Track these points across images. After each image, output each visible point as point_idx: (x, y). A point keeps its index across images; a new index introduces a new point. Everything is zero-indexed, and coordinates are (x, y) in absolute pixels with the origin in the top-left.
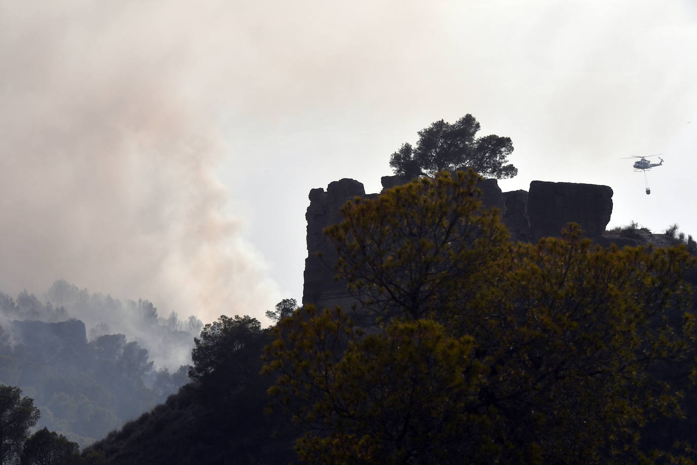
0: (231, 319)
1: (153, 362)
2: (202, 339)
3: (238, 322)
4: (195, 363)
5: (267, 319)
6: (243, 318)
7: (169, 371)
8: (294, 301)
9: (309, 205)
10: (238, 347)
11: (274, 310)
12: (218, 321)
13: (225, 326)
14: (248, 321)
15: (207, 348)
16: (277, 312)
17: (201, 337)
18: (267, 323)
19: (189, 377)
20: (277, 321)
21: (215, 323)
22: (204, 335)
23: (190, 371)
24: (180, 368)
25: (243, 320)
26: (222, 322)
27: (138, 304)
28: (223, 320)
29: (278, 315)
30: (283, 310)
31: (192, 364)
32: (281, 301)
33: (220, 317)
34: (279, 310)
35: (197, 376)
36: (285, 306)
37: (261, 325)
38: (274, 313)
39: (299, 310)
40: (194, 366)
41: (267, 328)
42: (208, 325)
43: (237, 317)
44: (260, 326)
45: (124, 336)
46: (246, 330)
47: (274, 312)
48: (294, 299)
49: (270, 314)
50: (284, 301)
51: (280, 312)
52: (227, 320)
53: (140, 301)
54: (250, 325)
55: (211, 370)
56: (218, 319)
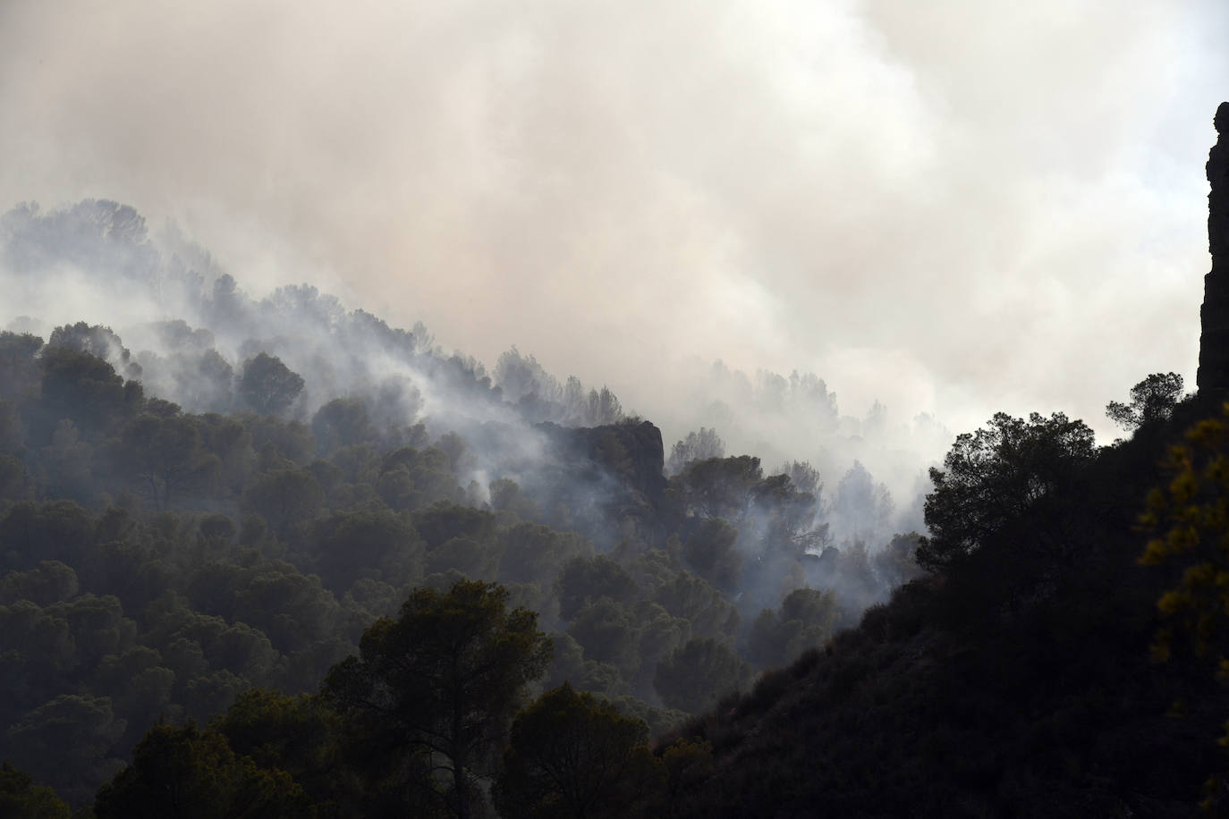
0: (1021, 421)
1: (827, 525)
2: (948, 471)
3: (1039, 428)
4: (932, 528)
5: (1111, 421)
6: (1050, 418)
7: (865, 548)
8: (1178, 378)
9: (1214, 142)
10: (1037, 491)
11: (1126, 399)
12: (987, 428)
13: (1005, 442)
14: (1061, 426)
15: (961, 489)
16: (1134, 405)
17: (947, 464)
19: (918, 562)
20: (1134, 427)
21: (980, 432)
22: (955, 461)
23: (919, 550)
24: (894, 541)
25: (1052, 424)
26: (997, 429)
27: (789, 382)
28: (1000, 424)
29: (1138, 412)
30: (1149, 400)
31: (925, 531)
32: (1143, 377)
33: (991, 418)
34: (1139, 399)
35: (937, 562)
36: (1155, 390)
37: (1095, 436)
38: (1127, 409)
39: (1190, 402)
40: (929, 536)
41: (1109, 445)
42: (964, 438)
43: (1035, 417)
44: (1092, 439)
45: (756, 462)
46: (1060, 448)
47: (1127, 405)
48: (1176, 373)
49: (1117, 411)
50: (1153, 379)
51: (1142, 404)
52: (1011, 424)
53: (795, 375)
54: (1068, 438)
55: (970, 546)
56: (989, 422)
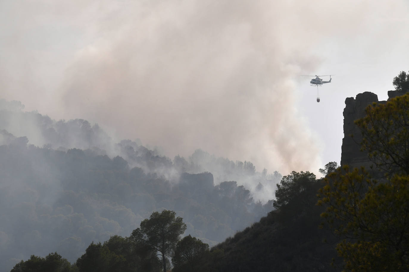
0: (299, 173)
1: (252, 198)
2: (281, 185)
3: (303, 175)
4: (277, 198)
5: (320, 173)
6: (305, 172)
7: (262, 203)
8: (336, 163)
9: (345, 107)
10: (302, 190)
11: (324, 168)
12: (290, 175)
13: (295, 178)
14: (308, 174)
15: (284, 189)
16: (325, 169)
17: (281, 183)
18: (320, 176)
19: (274, 206)
20: (325, 175)
22: (283, 182)
23: (274, 203)
24: (268, 202)
25: (306, 174)
26: (293, 175)
27: (244, 163)
28: (293, 174)
29: (326, 171)
30: (329, 168)
31: (275, 199)
32: (328, 163)
33: (291, 172)
34: (327, 168)
35: (278, 206)
36: (330, 166)
37: (316, 177)
38: (324, 170)
39: (339, 168)
40: (276, 200)
41: (319, 179)
42: (285, 177)
43: (302, 172)
44: (315, 178)
45: (236, 182)
46: (308, 179)
47: (324, 169)
48: (335, 162)
49: (322, 171)
50: (330, 163)
51: (327, 169)
52: (296, 174)
53: (245, 162)
54: (310, 177)
55: (286, 203)
